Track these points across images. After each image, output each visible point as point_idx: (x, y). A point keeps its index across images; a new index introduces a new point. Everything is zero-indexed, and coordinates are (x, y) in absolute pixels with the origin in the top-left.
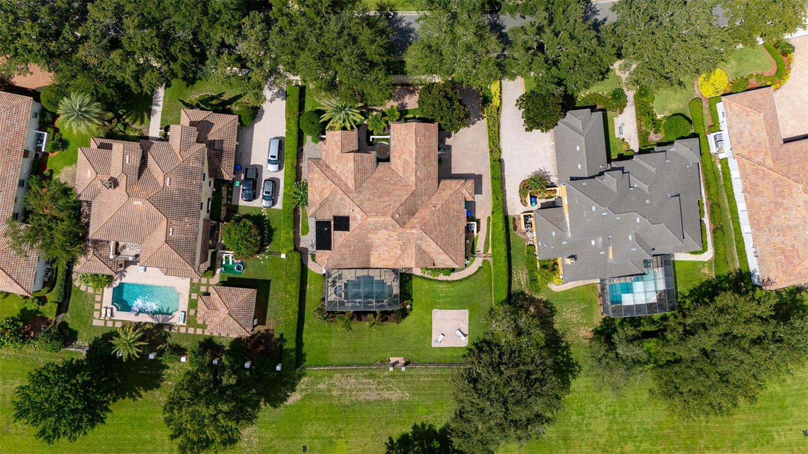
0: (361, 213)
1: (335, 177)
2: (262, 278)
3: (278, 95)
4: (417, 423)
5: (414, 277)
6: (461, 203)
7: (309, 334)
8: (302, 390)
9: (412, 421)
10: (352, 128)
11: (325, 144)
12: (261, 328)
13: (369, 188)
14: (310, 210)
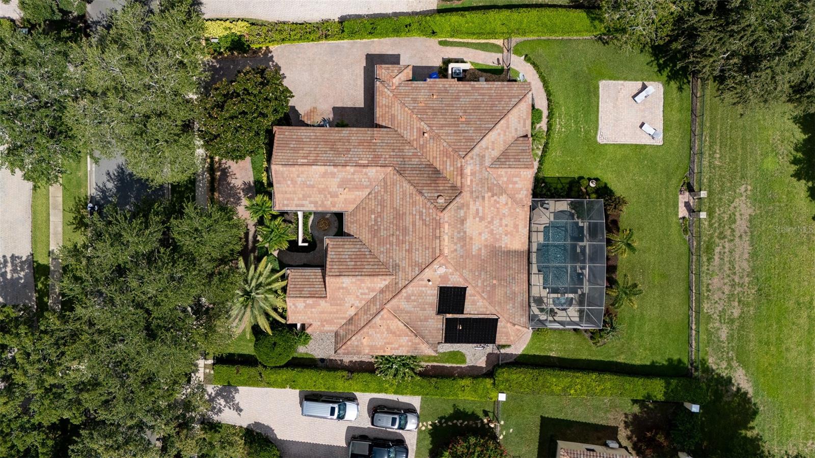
0: (435, 265)
1: (369, 309)
2: (538, 431)
3: (229, 399)
4: (792, 173)
5: (541, 175)
6: (416, 88)
7: (634, 354)
8: (730, 366)
9: (787, 181)
10: (284, 277)
11: (310, 325)
12: (623, 433)
13: (388, 251)
14: (427, 351)
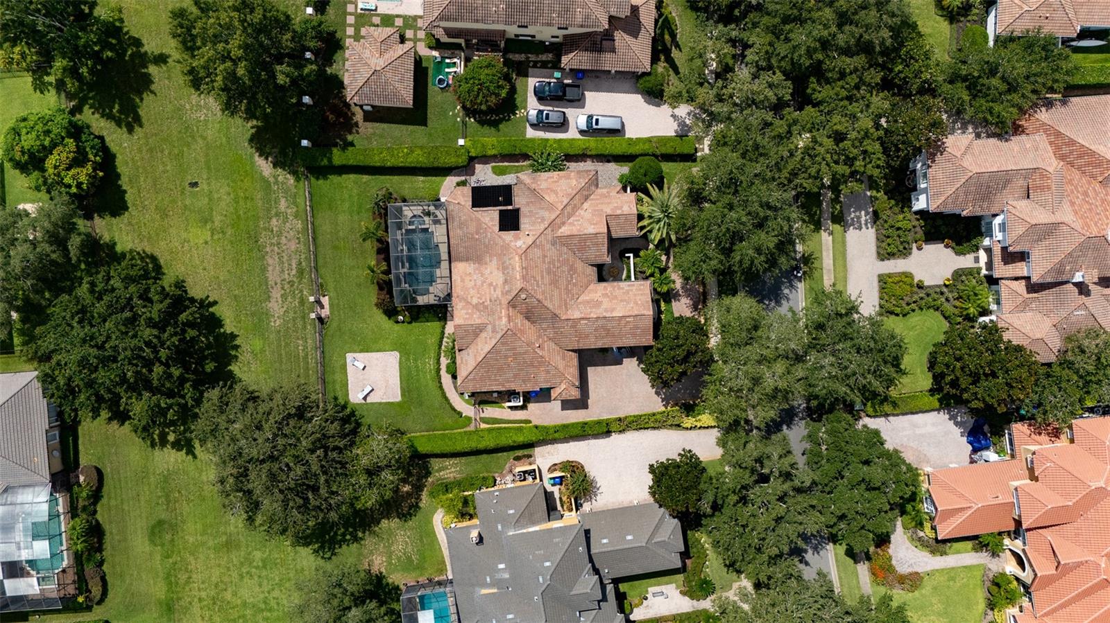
0: (524, 247)
1: (573, 209)
2: (429, 114)
3: (682, 124)
4: (238, 338)
5: (442, 323)
6: (547, 382)
7: (355, 182)
8: (276, 177)
9: (241, 331)
10: (642, 228)
11: (618, 192)
12: (359, 117)
13: (561, 255)
14: (525, 177)
